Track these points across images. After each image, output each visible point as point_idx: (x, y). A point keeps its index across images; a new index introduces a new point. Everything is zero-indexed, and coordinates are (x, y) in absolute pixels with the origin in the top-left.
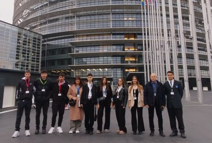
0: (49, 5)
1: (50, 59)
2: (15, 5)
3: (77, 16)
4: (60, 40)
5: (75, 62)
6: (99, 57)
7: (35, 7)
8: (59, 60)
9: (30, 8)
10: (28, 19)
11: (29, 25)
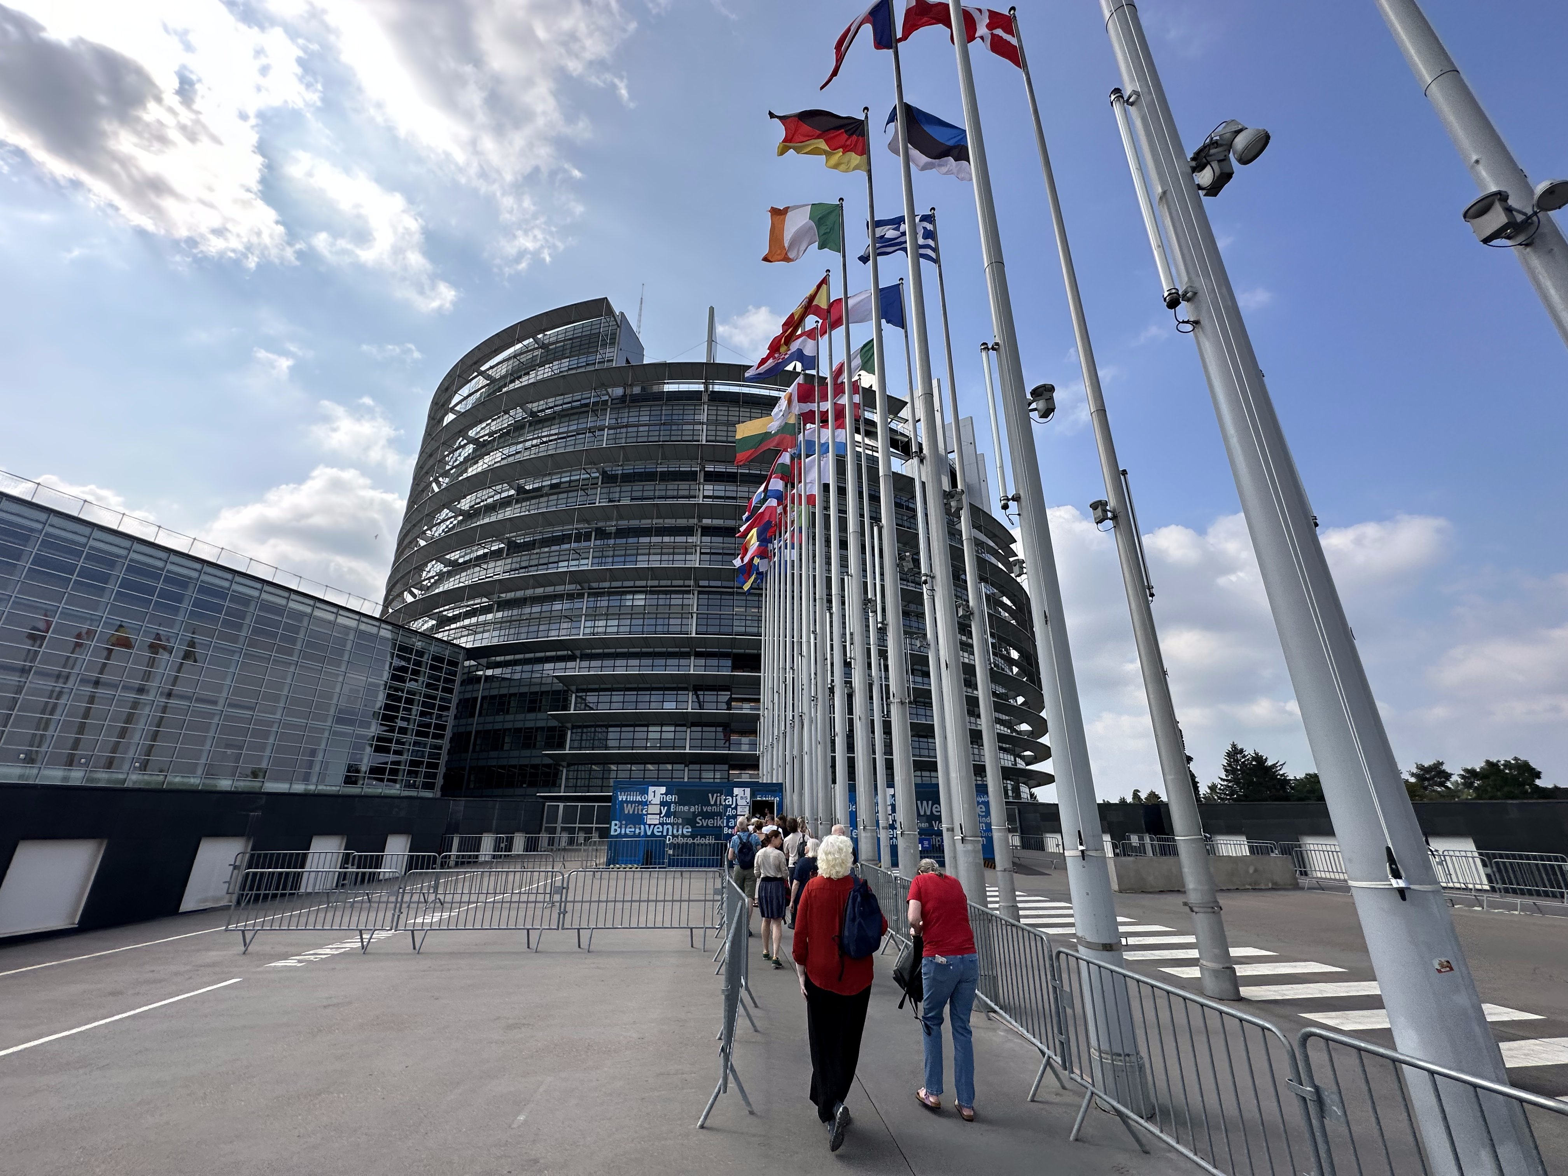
0: (507, 555)
1: (489, 727)
2: (399, 544)
3: (589, 594)
4: (528, 668)
5: (571, 740)
6: (647, 726)
7: (463, 557)
8: (518, 730)
9: (448, 557)
10: (437, 591)
11: (437, 610)
